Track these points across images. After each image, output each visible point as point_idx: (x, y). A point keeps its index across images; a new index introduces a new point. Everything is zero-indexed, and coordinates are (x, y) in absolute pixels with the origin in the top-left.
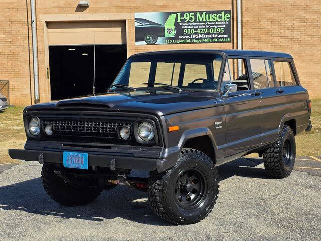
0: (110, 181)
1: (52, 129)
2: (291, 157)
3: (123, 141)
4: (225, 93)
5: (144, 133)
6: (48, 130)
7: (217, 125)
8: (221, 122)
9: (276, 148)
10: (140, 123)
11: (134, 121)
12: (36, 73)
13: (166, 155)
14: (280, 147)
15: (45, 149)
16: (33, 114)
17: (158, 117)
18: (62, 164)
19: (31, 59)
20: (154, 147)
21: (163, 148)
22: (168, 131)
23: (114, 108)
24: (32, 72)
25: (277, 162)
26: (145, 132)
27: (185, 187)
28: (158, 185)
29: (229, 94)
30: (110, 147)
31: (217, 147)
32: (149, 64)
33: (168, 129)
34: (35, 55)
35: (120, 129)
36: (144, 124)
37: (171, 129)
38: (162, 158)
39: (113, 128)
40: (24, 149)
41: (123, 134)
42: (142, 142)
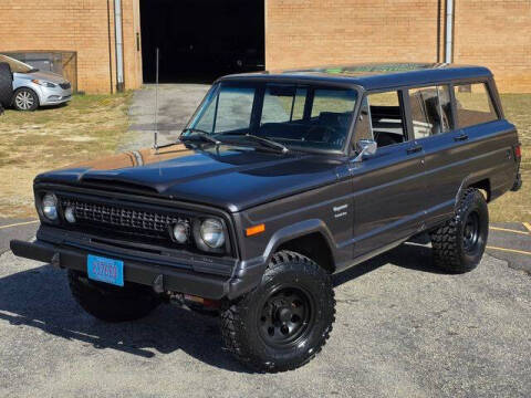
1: (74, 214)
2: (480, 240)
3: (178, 246)
4: (357, 154)
5: (208, 237)
6: (69, 216)
7: (337, 212)
8: (346, 206)
9: (452, 227)
10: (203, 220)
11: (193, 217)
12: (119, 41)
13: (242, 272)
14: (459, 226)
15: (66, 243)
16: (47, 189)
17: (230, 213)
18: (87, 273)
19: (112, 18)
20: (225, 258)
21: (237, 260)
22: (246, 236)
23: (164, 192)
24: (113, 39)
25: (453, 250)
26: (210, 235)
27: (278, 313)
28: (234, 313)
29: (364, 156)
30: (159, 252)
31: (337, 246)
33: (245, 232)
34: (118, 11)
35: (173, 226)
36: (208, 222)
37: (250, 232)
38: (236, 277)
39: (164, 225)
41: (179, 234)
42: (206, 249)
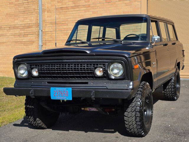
0: (83, 109)
1: (38, 71)
6: (35, 73)
8: (155, 63)
10: (112, 63)
11: (107, 62)
15: (32, 86)
16: (22, 61)
17: (127, 58)
18: (50, 97)
20: (123, 81)
21: (130, 81)
22: (134, 69)
30: (87, 83)
32: (87, 27)
33: (133, 67)
35: (96, 68)
37: (135, 67)
38: (130, 89)
40: (14, 87)
42: (113, 77)
